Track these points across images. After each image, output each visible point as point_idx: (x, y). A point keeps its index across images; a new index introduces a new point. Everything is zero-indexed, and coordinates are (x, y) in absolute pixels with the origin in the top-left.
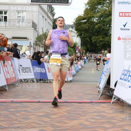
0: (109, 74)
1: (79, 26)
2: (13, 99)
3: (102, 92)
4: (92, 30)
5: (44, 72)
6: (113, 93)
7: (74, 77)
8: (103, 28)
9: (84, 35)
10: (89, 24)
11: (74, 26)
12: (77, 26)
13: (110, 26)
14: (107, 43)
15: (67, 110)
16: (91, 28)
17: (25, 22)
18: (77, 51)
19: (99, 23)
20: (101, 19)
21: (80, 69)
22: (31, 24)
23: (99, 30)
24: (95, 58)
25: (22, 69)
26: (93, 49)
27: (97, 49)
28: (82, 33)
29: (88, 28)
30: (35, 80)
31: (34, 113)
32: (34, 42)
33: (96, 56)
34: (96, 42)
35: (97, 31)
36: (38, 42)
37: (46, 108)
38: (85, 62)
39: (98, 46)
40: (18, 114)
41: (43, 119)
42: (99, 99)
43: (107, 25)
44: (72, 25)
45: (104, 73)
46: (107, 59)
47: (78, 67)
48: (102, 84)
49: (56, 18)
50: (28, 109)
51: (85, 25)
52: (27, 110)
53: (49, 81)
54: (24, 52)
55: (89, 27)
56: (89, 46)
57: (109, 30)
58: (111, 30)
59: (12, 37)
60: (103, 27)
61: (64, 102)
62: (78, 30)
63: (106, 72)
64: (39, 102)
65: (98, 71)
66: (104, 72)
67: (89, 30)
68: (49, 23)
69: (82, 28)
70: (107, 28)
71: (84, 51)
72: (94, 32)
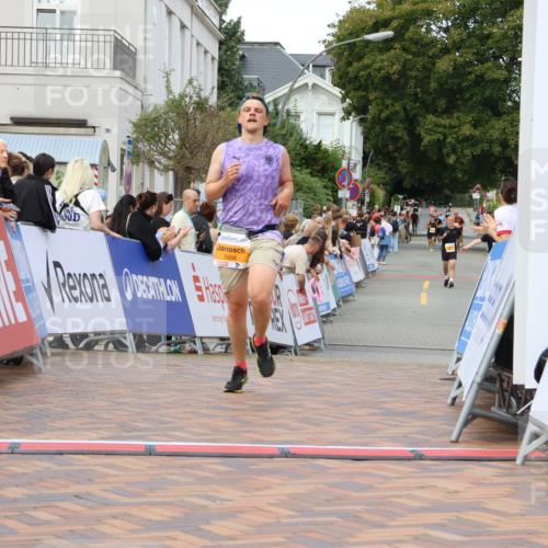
0: (506, 314)
1: (355, 64)
2: (19, 437)
3: (473, 406)
4: (423, 81)
5: (175, 296)
6: (529, 408)
7: (328, 327)
8: (478, 73)
9: (381, 111)
10: (405, 49)
11: (328, 60)
12: (342, 63)
13: (515, 63)
14: (497, 149)
15: (289, 495)
16: (414, 74)
17: (77, 38)
18: (344, 194)
19: (457, 46)
20: (467, 27)
21: (358, 285)
22: (109, 48)
23: (456, 81)
24: (433, 225)
25: (64, 284)
26: (427, 182)
27: (447, 181)
28: (371, 97)
29: (399, 73)
30: (130, 341)
31: (124, 510)
32: (124, 143)
33: (442, 218)
34: (440, 144)
35: (446, 87)
36: (143, 146)
37: (187, 483)
38: (383, 248)
39: (453, 168)
40: (41, 515)
41: (168, 538)
42: (457, 441)
43: (496, 58)
44: (321, 54)
45: (483, 309)
46: (499, 234)
47: (347, 273)
48: (473, 363)
49: (235, 20)
50: (94, 489)
51: (384, 57)
52: (88, 493)
53: (198, 347)
54: (71, 194)
55: (404, 66)
56: (404, 166)
57: (507, 81)
58: (518, 80)
59: (12, 119)
60: (479, 69)
61: (277, 452)
62: (350, 82)
63: (492, 301)
64: (150, 454)
65: (452, 286)
66: (483, 299)
67: (406, 84)
68: (198, 44)
69: (369, 74)
70: (501, 74)
71: (381, 194)
72: (430, 94)
